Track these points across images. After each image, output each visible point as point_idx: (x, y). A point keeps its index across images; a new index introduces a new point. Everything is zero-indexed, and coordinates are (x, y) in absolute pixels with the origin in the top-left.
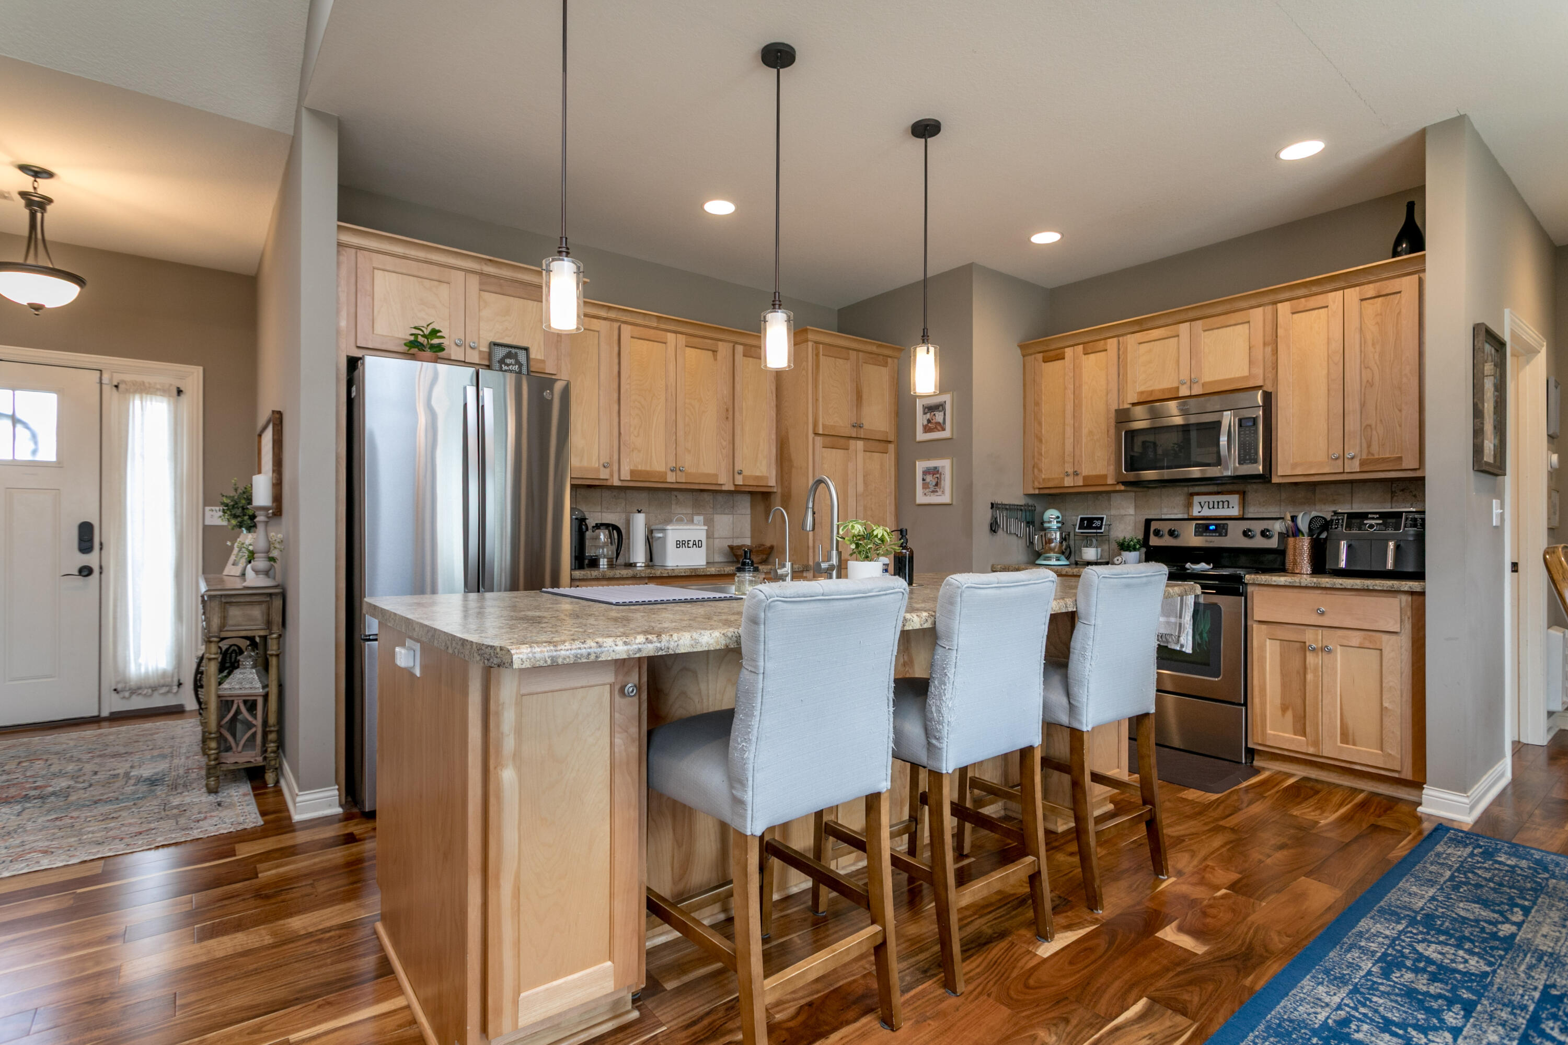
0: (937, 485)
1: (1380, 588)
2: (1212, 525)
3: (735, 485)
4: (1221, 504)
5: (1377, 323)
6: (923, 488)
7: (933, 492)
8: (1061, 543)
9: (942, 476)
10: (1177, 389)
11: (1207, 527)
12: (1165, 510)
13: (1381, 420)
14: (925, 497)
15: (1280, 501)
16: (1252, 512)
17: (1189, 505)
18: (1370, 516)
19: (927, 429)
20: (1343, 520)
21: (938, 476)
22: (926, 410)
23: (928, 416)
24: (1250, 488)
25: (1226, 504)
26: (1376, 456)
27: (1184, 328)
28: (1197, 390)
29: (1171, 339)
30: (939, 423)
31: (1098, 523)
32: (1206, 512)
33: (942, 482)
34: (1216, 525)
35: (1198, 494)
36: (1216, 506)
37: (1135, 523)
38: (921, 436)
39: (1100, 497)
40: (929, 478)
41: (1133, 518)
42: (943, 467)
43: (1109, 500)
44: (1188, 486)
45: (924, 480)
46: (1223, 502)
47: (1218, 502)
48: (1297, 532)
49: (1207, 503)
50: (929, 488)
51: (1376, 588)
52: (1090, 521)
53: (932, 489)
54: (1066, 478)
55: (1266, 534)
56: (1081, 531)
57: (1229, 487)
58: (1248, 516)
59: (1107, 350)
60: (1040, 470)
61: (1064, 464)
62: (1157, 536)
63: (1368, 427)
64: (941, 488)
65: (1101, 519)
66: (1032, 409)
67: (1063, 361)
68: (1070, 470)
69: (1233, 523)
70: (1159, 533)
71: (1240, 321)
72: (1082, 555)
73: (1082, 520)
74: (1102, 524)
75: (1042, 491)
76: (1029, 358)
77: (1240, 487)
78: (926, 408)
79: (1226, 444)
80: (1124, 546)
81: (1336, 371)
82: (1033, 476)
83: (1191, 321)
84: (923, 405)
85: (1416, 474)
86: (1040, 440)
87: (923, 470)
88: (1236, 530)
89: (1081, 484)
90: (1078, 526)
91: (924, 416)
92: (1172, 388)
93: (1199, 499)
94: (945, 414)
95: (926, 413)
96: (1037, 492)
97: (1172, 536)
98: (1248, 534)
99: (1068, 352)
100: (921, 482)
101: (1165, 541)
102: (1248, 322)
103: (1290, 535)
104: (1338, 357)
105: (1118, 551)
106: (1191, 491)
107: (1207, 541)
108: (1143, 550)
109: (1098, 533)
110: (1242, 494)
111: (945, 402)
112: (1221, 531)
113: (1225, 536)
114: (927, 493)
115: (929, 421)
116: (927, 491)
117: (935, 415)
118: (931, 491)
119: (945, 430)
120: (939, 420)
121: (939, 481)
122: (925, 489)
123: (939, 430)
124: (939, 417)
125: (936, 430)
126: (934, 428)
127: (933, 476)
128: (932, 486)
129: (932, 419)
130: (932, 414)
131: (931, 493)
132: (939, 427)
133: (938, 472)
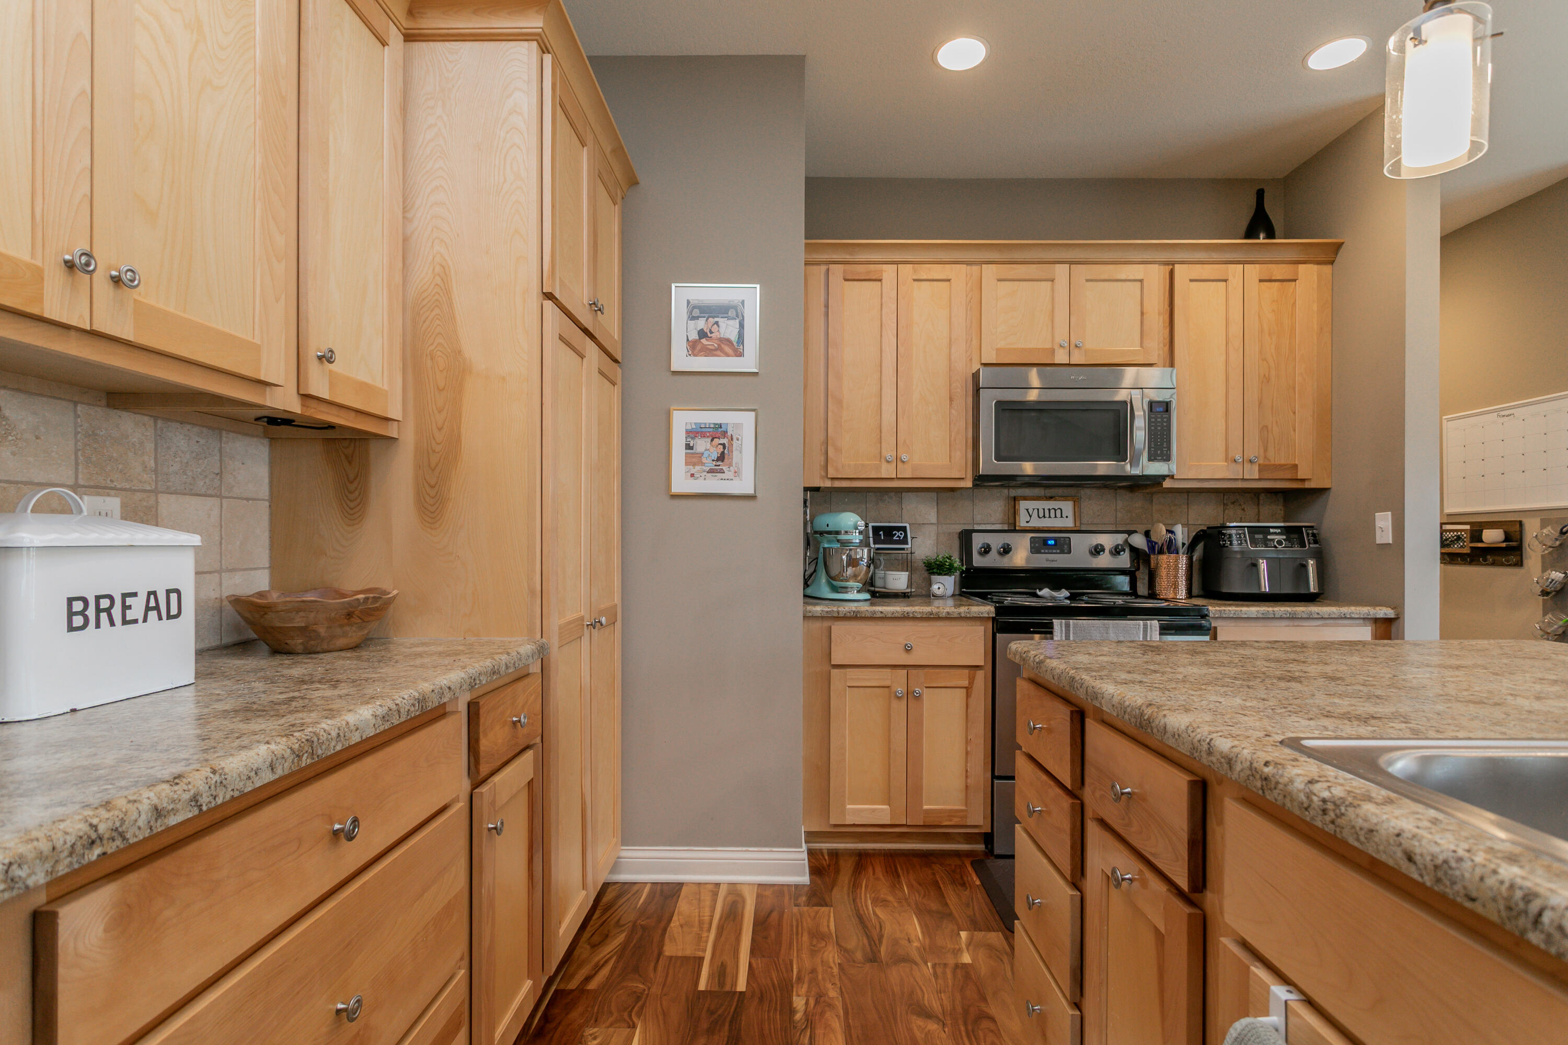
0: (721, 458)
1: (1357, 616)
2: (1051, 539)
3: (306, 397)
4: (1052, 512)
5: (1273, 311)
6: (687, 464)
7: (711, 471)
8: (868, 567)
9: (735, 442)
10: (1053, 351)
11: (1045, 541)
12: (978, 518)
13: (1277, 422)
14: (692, 481)
15: (1117, 510)
16: (1089, 522)
17: (1014, 512)
18: (1272, 530)
19: (694, 348)
20: (1244, 534)
21: (725, 441)
22: (696, 313)
23: (701, 324)
24: (1083, 491)
25: (1058, 512)
26: (1272, 462)
27: (1061, 271)
28: (1077, 359)
29: (1043, 283)
30: (729, 341)
31: (898, 535)
32: (1037, 523)
33: (735, 453)
34: (1055, 539)
35: (1022, 497)
36: (1047, 515)
37: (938, 535)
38: (681, 359)
39: (886, 497)
40: (702, 445)
42: (738, 426)
43: (900, 502)
44: (1009, 487)
45: (688, 447)
46: (1055, 510)
47: (1049, 510)
48: (1170, 547)
49: (1036, 510)
50: (703, 464)
51: (1353, 616)
52: (889, 531)
53: (712, 465)
54: (884, 465)
55: (1116, 551)
56: (877, 546)
57: (1060, 491)
58: (1083, 528)
59: (949, 280)
60: (838, 450)
61: (881, 443)
62: (980, 554)
63: (1264, 429)
64: (730, 465)
65: (904, 529)
66: (822, 351)
67: (880, 283)
68: (889, 453)
69: (1073, 537)
70: (986, 550)
71: (1131, 277)
72: (885, 582)
73: (876, 530)
74: (906, 536)
75: (837, 484)
76: (815, 267)
77: (1072, 491)
78: (694, 307)
79: (1140, 434)
80: (936, 568)
81: (1236, 358)
82: (823, 458)
83: (1071, 263)
84: (688, 302)
85: (1307, 485)
86: (840, 402)
87: (689, 427)
88: (1081, 544)
89: (908, 475)
90: (871, 539)
91: (691, 323)
92: (1044, 350)
93: (1023, 505)
94: (742, 326)
95: (697, 318)
96: (828, 484)
97: (1000, 553)
98: (1097, 550)
99: (888, 272)
100: (683, 451)
101: (993, 561)
102: (1141, 281)
103: (1161, 552)
104: (1237, 343)
105: (926, 574)
106: (1014, 492)
107: (1047, 560)
108: (958, 573)
109: (903, 549)
110: (1076, 500)
111: (743, 302)
112: (1063, 546)
113: (1069, 552)
114: (699, 472)
115: (702, 334)
116: (698, 468)
117: (717, 323)
118: (707, 469)
119: (741, 355)
120: (727, 336)
121: (726, 451)
122: (694, 465)
123: (728, 355)
124: (728, 329)
125: (719, 353)
126: (716, 350)
127: (712, 440)
128: (709, 460)
129: (711, 332)
130: (712, 320)
131: (708, 472)
132: (727, 349)
133: (725, 434)
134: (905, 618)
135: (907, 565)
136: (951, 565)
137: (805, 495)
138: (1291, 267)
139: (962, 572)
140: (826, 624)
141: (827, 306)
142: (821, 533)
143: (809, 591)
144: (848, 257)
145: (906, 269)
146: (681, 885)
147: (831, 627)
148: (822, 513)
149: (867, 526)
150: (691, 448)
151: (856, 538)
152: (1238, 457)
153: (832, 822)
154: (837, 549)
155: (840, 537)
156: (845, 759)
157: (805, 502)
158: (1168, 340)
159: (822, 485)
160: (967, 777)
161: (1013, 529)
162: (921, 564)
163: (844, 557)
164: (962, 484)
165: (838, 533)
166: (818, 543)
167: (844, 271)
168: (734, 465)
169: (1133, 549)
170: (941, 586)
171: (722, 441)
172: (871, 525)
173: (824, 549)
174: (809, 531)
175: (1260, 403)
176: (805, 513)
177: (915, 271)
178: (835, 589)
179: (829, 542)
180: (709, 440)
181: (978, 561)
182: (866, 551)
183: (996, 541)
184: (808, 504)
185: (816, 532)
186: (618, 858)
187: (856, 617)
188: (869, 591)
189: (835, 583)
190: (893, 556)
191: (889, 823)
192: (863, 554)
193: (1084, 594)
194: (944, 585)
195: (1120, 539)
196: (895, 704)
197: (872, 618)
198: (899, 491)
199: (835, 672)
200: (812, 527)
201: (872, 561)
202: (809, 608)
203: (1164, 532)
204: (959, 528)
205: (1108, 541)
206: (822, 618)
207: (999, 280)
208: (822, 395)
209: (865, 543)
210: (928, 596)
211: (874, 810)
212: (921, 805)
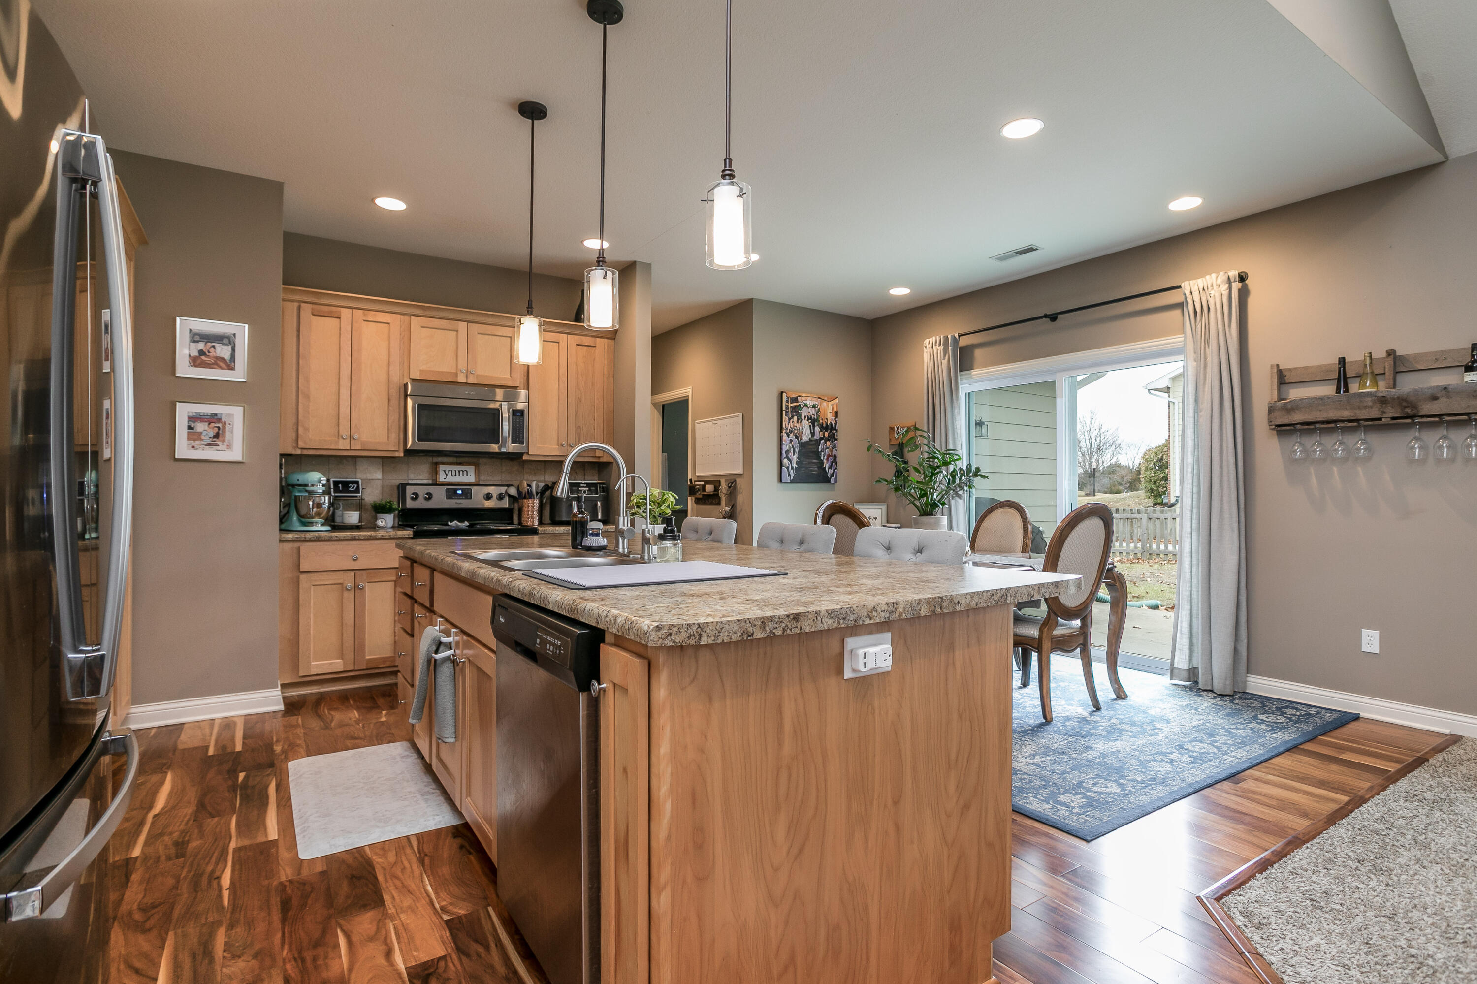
0: (217, 436)
2: (459, 489)
4: (461, 472)
5: (584, 362)
6: (188, 439)
7: (209, 445)
8: (329, 508)
9: (227, 427)
10: (456, 375)
11: (454, 491)
12: (412, 476)
13: (585, 424)
14: (193, 451)
15: (502, 472)
16: (484, 479)
17: (436, 472)
18: (583, 485)
19: (195, 362)
21: (220, 425)
23: (201, 346)
24: (481, 461)
25: (465, 472)
27: (462, 326)
28: (471, 380)
29: (451, 332)
30: (223, 360)
31: (353, 486)
32: (450, 479)
33: (228, 434)
34: (462, 490)
35: (443, 463)
36: (458, 474)
37: (383, 487)
38: (184, 369)
39: (344, 461)
40: (200, 427)
41: (380, 482)
42: (230, 416)
45: (190, 428)
46: (463, 471)
47: (458, 471)
48: (529, 495)
49: (450, 471)
50: (202, 440)
52: (346, 485)
53: (209, 440)
54: (341, 441)
55: (500, 497)
56: (336, 495)
57: (466, 459)
58: (481, 483)
59: (389, 324)
60: (306, 429)
61: (338, 426)
62: (412, 499)
63: (578, 428)
64: (224, 441)
65: (357, 483)
66: (295, 361)
67: (338, 320)
68: (345, 433)
69: (474, 489)
70: (416, 497)
71: (505, 335)
72: (342, 519)
73: (336, 484)
74: (358, 487)
75: (306, 452)
76: (289, 304)
77: (475, 460)
78: (196, 334)
79: (506, 427)
80: (380, 509)
81: (563, 387)
82: (294, 435)
83: (468, 322)
84: (190, 330)
85: (602, 460)
86: (307, 397)
87: (191, 415)
88: (478, 493)
89: (359, 448)
90: (332, 490)
91: (193, 345)
92: (451, 373)
93: (442, 468)
94: (233, 350)
95: (198, 342)
96: (299, 452)
97: (426, 499)
98: (488, 497)
99: (345, 313)
100: (186, 430)
101: (421, 504)
102: (511, 337)
103: (525, 498)
104: (564, 379)
105: (374, 513)
106: (436, 460)
107: (456, 503)
108: (397, 512)
109: (356, 496)
110: (477, 465)
111: (234, 335)
112: (467, 494)
113: (471, 498)
114: (198, 445)
115: (201, 353)
116: (198, 442)
117: (214, 347)
118: (205, 443)
119: (233, 369)
120: (222, 355)
121: (220, 432)
122: (194, 440)
123: (222, 368)
124: (223, 351)
125: (215, 366)
126: (213, 364)
127: (209, 424)
128: (207, 437)
129: (209, 352)
130: (209, 344)
131: (206, 445)
132: (222, 364)
133: (219, 420)
134: (353, 539)
135: (360, 506)
136: (391, 507)
137: (281, 460)
138: (593, 339)
139: (399, 512)
140: (297, 545)
141: (298, 331)
142: (293, 486)
143: (283, 526)
144: (315, 300)
145: (358, 313)
146: (183, 724)
147: (299, 547)
148: (294, 472)
149: (328, 481)
150: (192, 429)
151: (320, 489)
152: (564, 444)
153: (301, 674)
154: (305, 497)
155: (308, 488)
156: (310, 633)
157: (281, 465)
158: (526, 374)
159: (294, 453)
160: (395, 636)
161: (435, 484)
162: (370, 507)
163: (311, 503)
164: (397, 455)
165: (306, 485)
166: (290, 493)
167: (312, 309)
168: (227, 440)
169: (510, 496)
170: (383, 521)
171: (217, 425)
172: (332, 480)
173: (296, 497)
174: (283, 484)
175: (576, 413)
176: (281, 472)
177: (365, 315)
178: (304, 524)
179: (300, 491)
180: (207, 424)
181: (410, 504)
182: (327, 497)
183: (422, 491)
184: (283, 467)
185: (289, 485)
186: (128, 714)
187: (318, 540)
188: (330, 525)
189: (303, 520)
190: (350, 501)
191: (342, 670)
192: (326, 500)
193: (477, 524)
194: (387, 521)
195: (503, 490)
196: (346, 594)
197: (330, 540)
198: (354, 458)
199: (302, 576)
200: (286, 481)
201: (331, 504)
202: (283, 535)
203: (526, 485)
204: (398, 482)
205: (494, 491)
206: (293, 541)
207: (422, 327)
208: (294, 390)
209: (327, 492)
210: (375, 527)
211: (331, 664)
212: (364, 656)
